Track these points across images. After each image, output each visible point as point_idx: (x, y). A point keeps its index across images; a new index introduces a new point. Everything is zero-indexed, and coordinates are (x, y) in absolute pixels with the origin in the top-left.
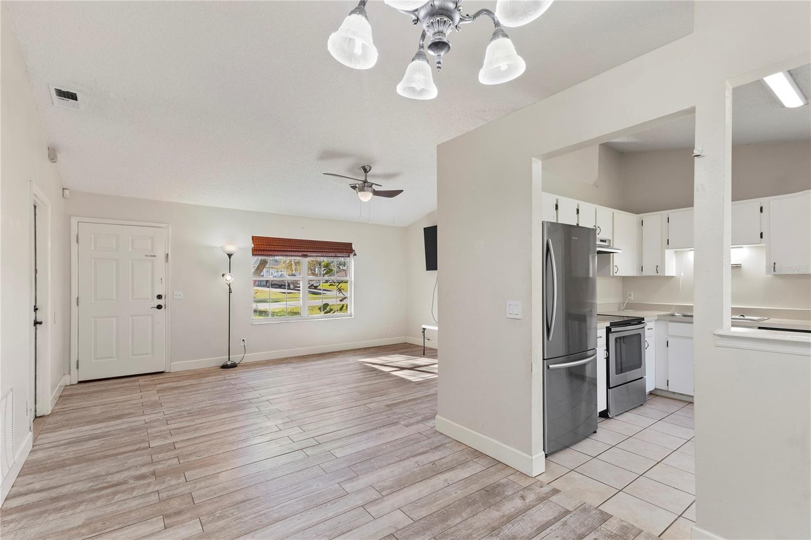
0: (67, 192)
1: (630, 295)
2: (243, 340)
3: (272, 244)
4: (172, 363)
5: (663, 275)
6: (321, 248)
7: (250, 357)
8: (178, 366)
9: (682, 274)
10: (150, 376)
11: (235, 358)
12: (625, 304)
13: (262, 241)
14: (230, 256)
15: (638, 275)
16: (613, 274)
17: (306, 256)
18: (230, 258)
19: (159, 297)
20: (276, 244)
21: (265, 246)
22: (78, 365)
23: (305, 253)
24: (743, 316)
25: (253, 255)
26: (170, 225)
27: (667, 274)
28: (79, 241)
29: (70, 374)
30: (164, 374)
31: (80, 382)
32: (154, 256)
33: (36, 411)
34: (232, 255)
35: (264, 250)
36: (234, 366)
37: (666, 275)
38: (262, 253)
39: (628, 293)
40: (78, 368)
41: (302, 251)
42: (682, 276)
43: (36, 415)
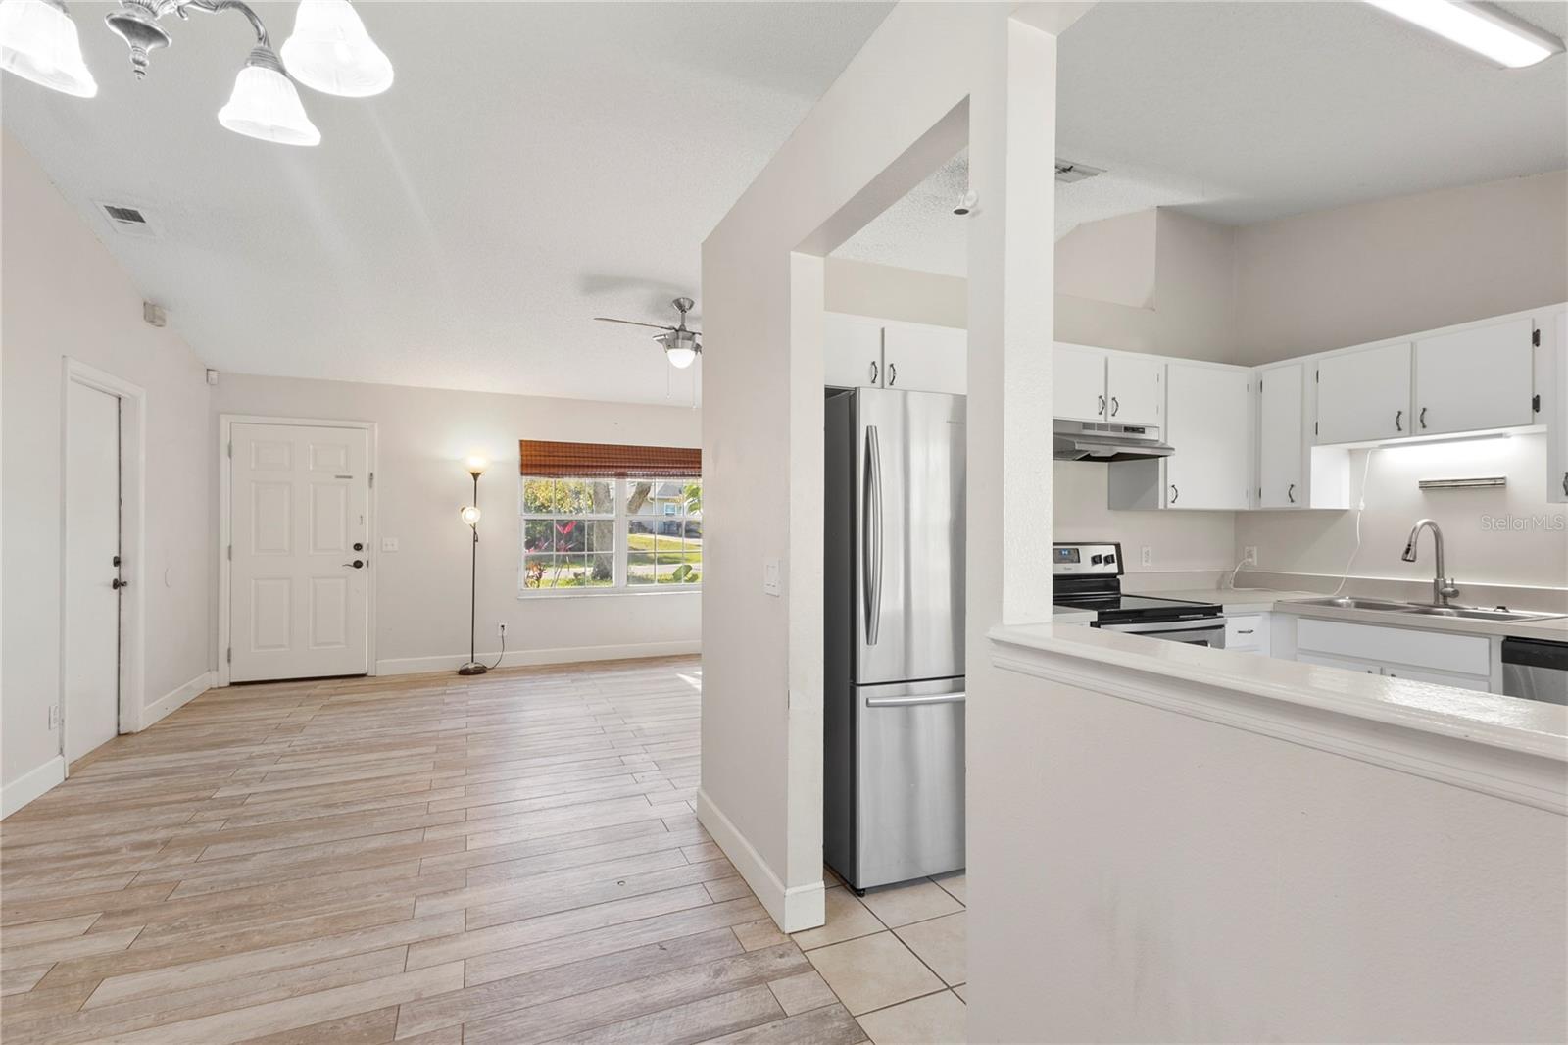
0: (213, 375)
1: (1250, 555)
2: (503, 627)
3: (555, 454)
4: (379, 662)
5: (1305, 507)
6: (649, 461)
7: (512, 658)
8: (389, 666)
9: (1364, 506)
10: (340, 681)
11: (484, 657)
12: (1233, 574)
13: (538, 448)
14: (476, 476)
15: (1252, 509)
16: (1166, 506)
17: (622, 475)
18: (476, 480)
19: (358, 547)
20: (564, 454)
21: (542, 458)
22: (229, 655)
23: (623, 470)
24: (1504, 608)
25: (522, 474)
26: (376, 425)
27: (1316, 504)
28: (233, 454)
29: (217, 670)
30: (365, 678)
31: (233, 684)
32: (350, 478)
33: (118, 726)
34: (478, 474)
35: (540, 465)
36: (481, 671)
37: (1314, 505)
38: (538, 471)
40: (229, 660)
41: (617, 467)
42: (1362, 508)
43: (118, 731)
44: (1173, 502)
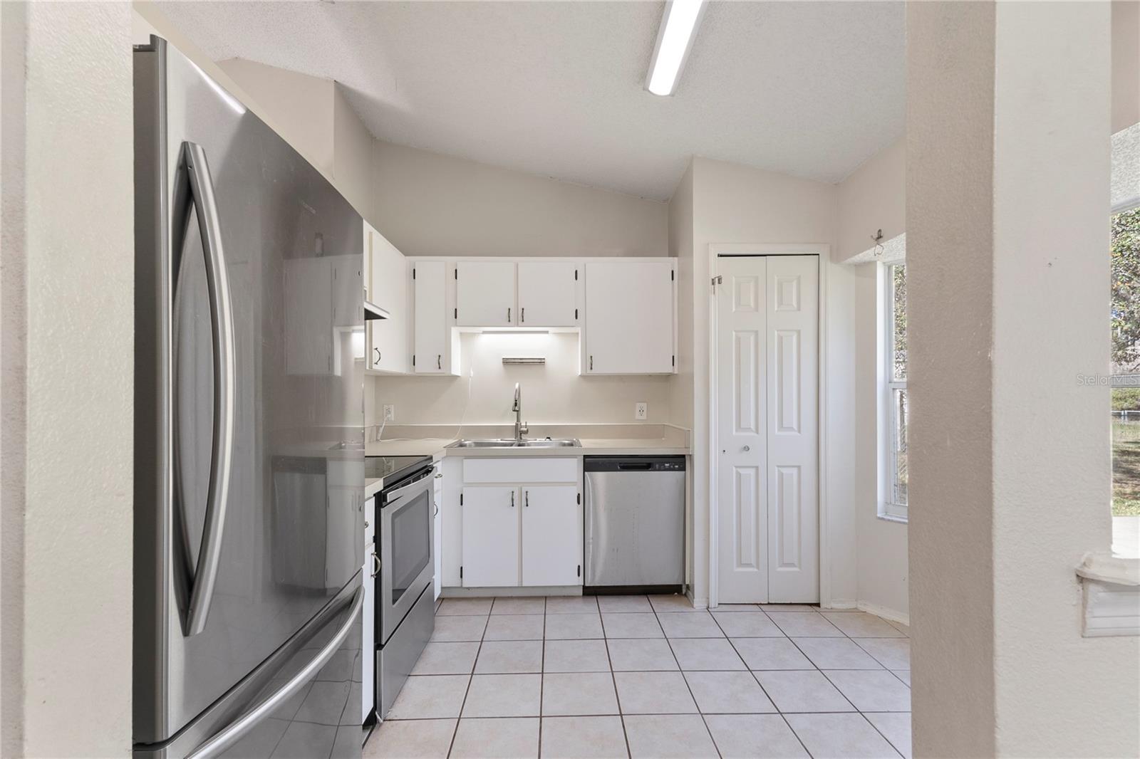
1: (389, 412)
5: (447, 374)
9: (472, 373)
12: (381, 429)
15: (407, 374)
16: (370, 367)
24: (549, 438)
27: (453, 371)
37: (452, 373)
39: (386, 406)
42: (472, 375)
44: (376, 363)
